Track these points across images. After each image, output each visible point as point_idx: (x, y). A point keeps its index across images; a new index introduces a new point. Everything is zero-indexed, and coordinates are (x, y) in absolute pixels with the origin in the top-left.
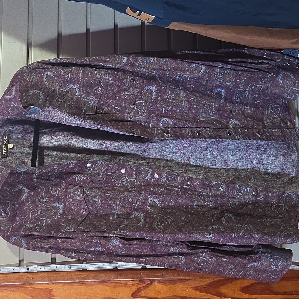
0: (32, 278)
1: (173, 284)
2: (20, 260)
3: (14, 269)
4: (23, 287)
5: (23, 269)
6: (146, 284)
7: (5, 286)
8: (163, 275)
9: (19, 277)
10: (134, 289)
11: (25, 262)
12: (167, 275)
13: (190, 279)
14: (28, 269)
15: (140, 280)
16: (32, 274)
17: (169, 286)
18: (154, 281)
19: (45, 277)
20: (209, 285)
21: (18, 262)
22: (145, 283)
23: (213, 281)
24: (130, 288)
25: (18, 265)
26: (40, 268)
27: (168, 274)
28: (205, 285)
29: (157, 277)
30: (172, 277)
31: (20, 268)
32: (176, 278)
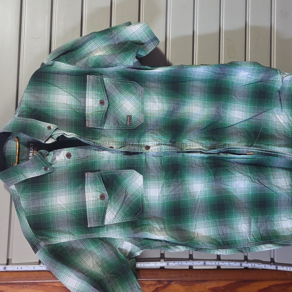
1: (191, 285)
3: (34, 268)
4: (43, 285)
5: (43, 267)
6: (163, 285)
7: (25, 284)
8: (181, 276)
9: (39, 275)
10: (152, 288)
12: (185, 276)
13: (207, 281)
15: (158, 281)
17: (187, 287)
18: (172, 281)
20: (226, 287)
21: (38, 260)
22: (163, 283)
23: (230, 283)
24: (148, 288)
25: (38, 263)
27: (186, 275)
28: (223, 287)
29: (175, 277)
30: (190, 279)
31: (40, 266)
32: (194, 279)
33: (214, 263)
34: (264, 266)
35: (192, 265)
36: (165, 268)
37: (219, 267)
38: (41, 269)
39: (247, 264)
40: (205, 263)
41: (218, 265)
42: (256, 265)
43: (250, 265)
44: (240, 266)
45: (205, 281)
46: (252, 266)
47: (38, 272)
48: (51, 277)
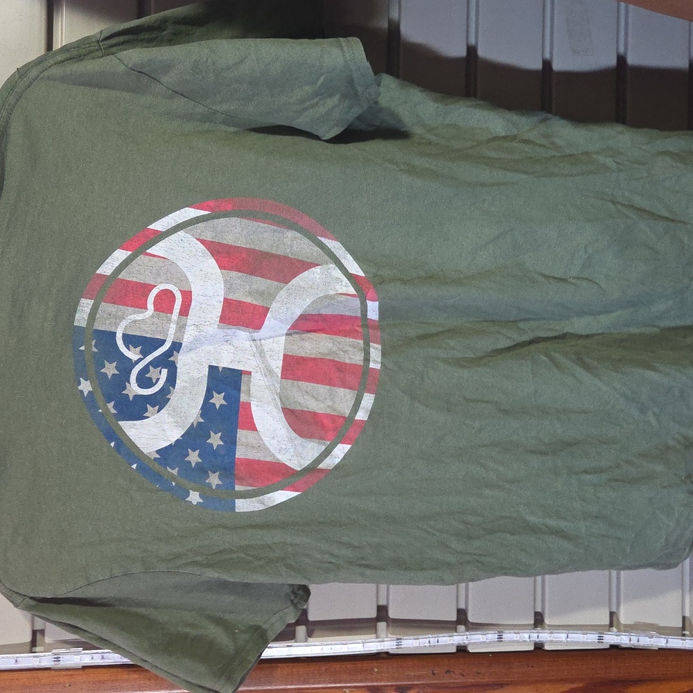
0: (67, 685)
2: (34, 633)
3: (16, 661)
5: (43, 659)
8: (434, 674)
9: (32, 682)
11: (48, 640)
12: (446, 672)
13: (507, 684)
14: (57, 660)
15: (369, 688)
16: (68, 673)
18: (408, 688)
19: (104, 682)
21: (28, 639)
23: (572, 689)
25: (28, 647)
26: (92, 658)
27: (448, 671)
29: (419, 678)
30: (460, 680)
31: (34, 657)
32: (471, 680)
33: (526, 636)
34: (664, 641)
35: (466, 642)
36: (391, 652)
37: (539, 647)
38: (38, 663)
39: (616, 635)
40: (500, 638)
41: (537, 640)
42: (641, 638)
43: (624, 640)
44: (599, 642)
45: (501, 685)
46: (630, 640)
47: (28, 674)
48: (65, 687)
